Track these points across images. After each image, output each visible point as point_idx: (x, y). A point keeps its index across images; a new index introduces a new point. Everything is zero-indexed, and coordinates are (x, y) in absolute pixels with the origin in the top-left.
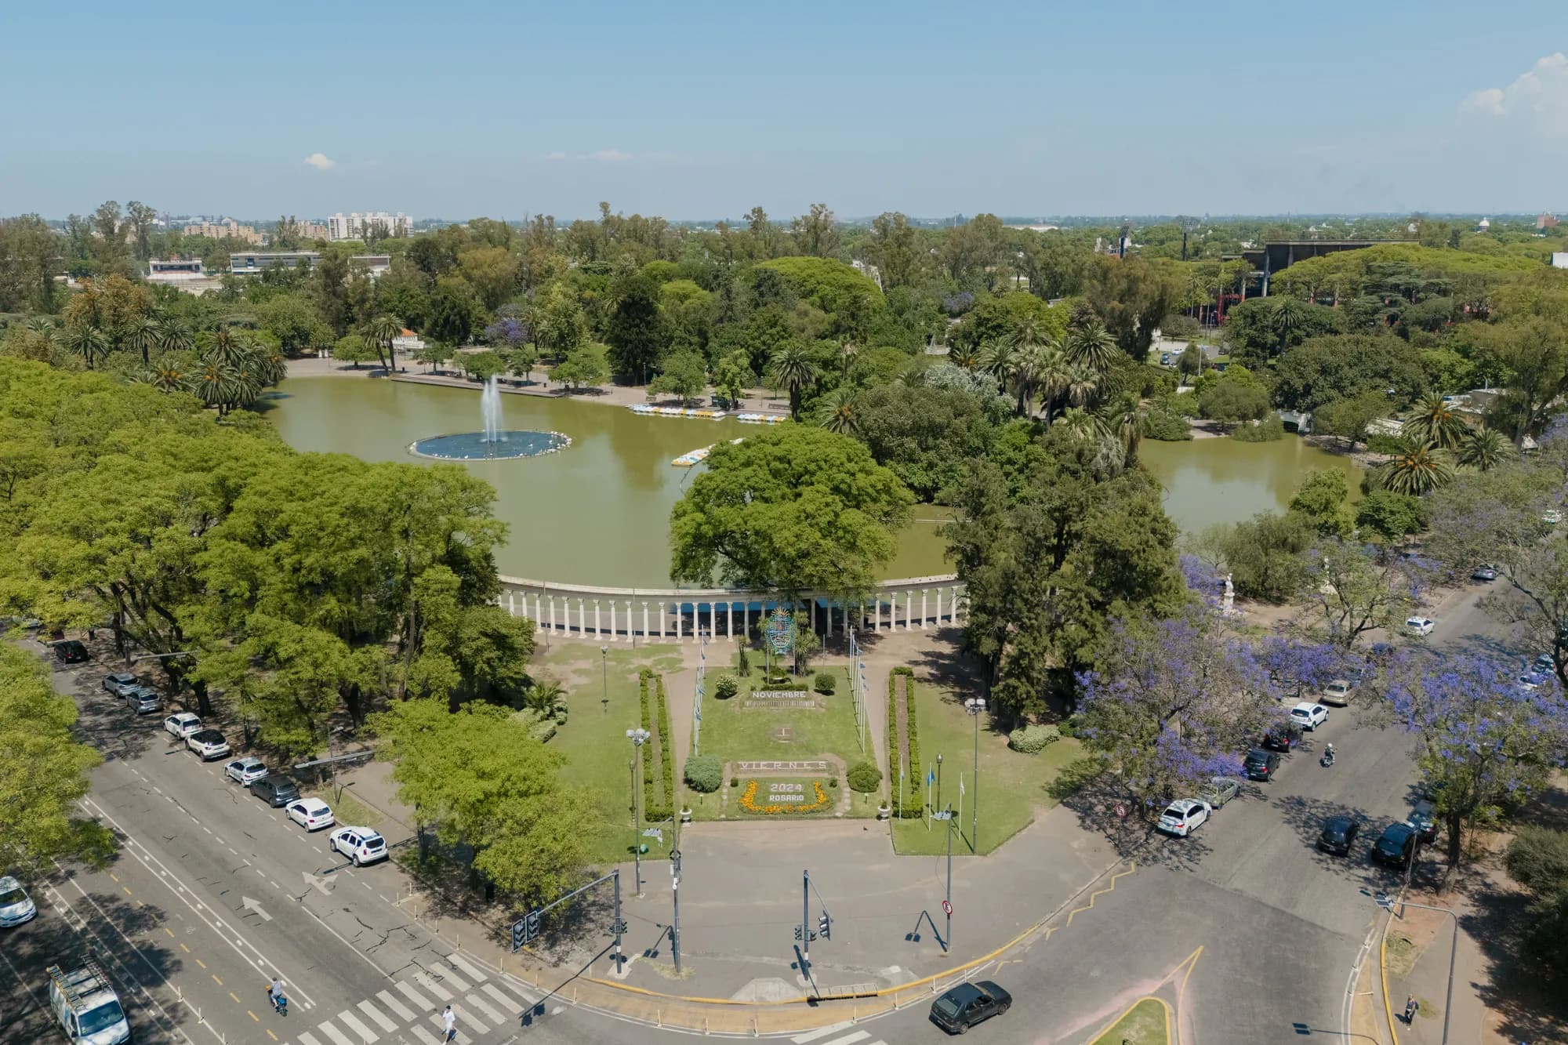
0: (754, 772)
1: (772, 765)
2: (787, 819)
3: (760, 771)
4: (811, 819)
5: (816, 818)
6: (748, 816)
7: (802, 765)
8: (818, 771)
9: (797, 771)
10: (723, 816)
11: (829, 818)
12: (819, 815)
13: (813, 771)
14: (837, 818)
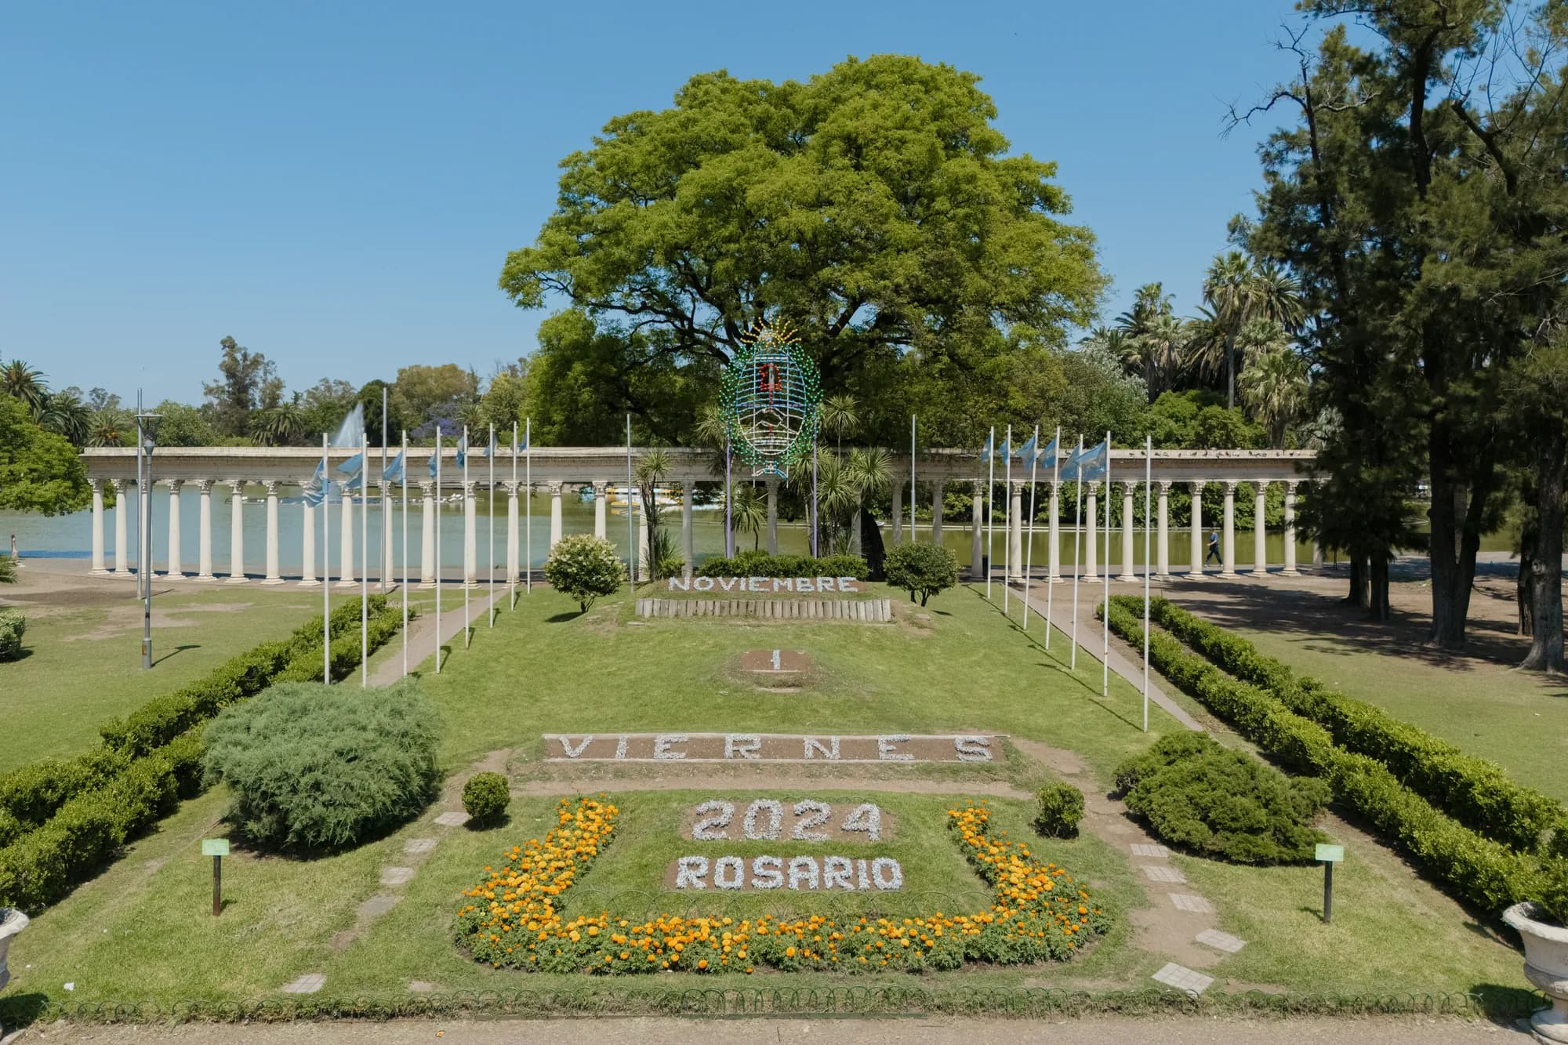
0: (620, 773)
1: (718, 748)
2: (785, 1009)
3: (649, 772)
4: (975, 1007)
5: (1013, 1007)
6: (495, 982)
7: (871, 749)
8: (955, 772)
9: (842, 772)
10: (309, 984)
11: (1118, 1005)
12: (1033, 980)
13: (927, 772)
14: (1174, 1002)
